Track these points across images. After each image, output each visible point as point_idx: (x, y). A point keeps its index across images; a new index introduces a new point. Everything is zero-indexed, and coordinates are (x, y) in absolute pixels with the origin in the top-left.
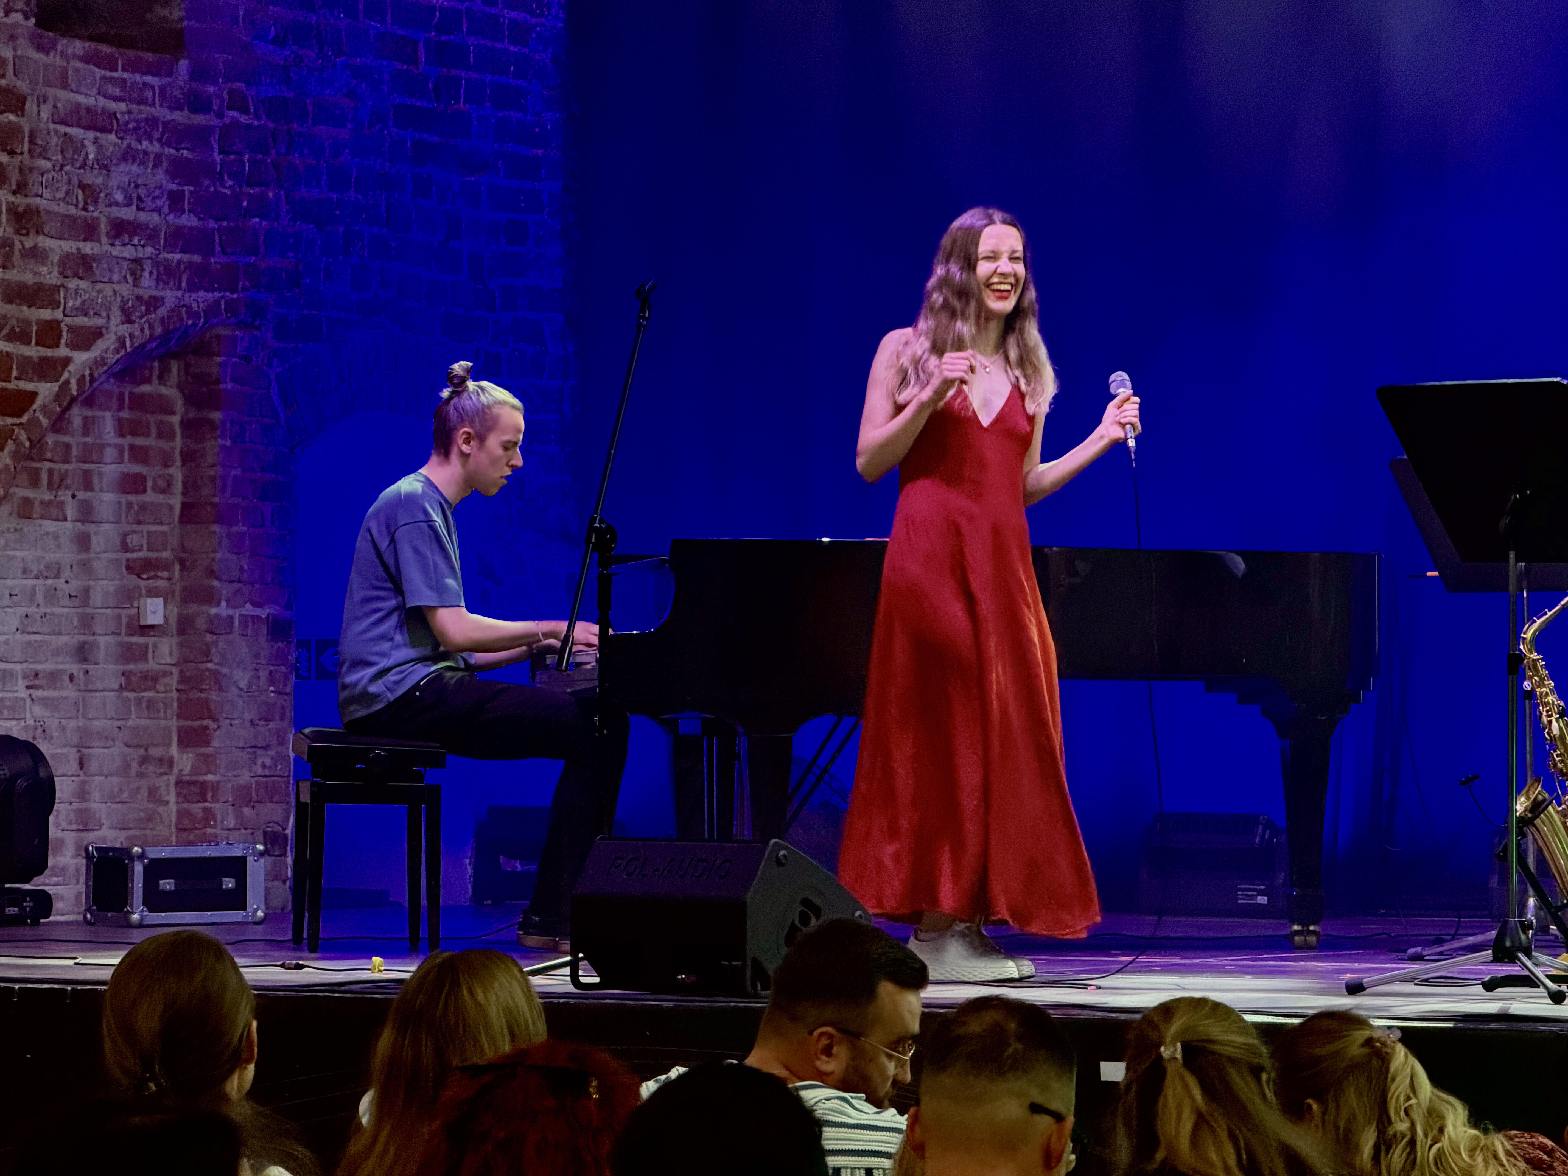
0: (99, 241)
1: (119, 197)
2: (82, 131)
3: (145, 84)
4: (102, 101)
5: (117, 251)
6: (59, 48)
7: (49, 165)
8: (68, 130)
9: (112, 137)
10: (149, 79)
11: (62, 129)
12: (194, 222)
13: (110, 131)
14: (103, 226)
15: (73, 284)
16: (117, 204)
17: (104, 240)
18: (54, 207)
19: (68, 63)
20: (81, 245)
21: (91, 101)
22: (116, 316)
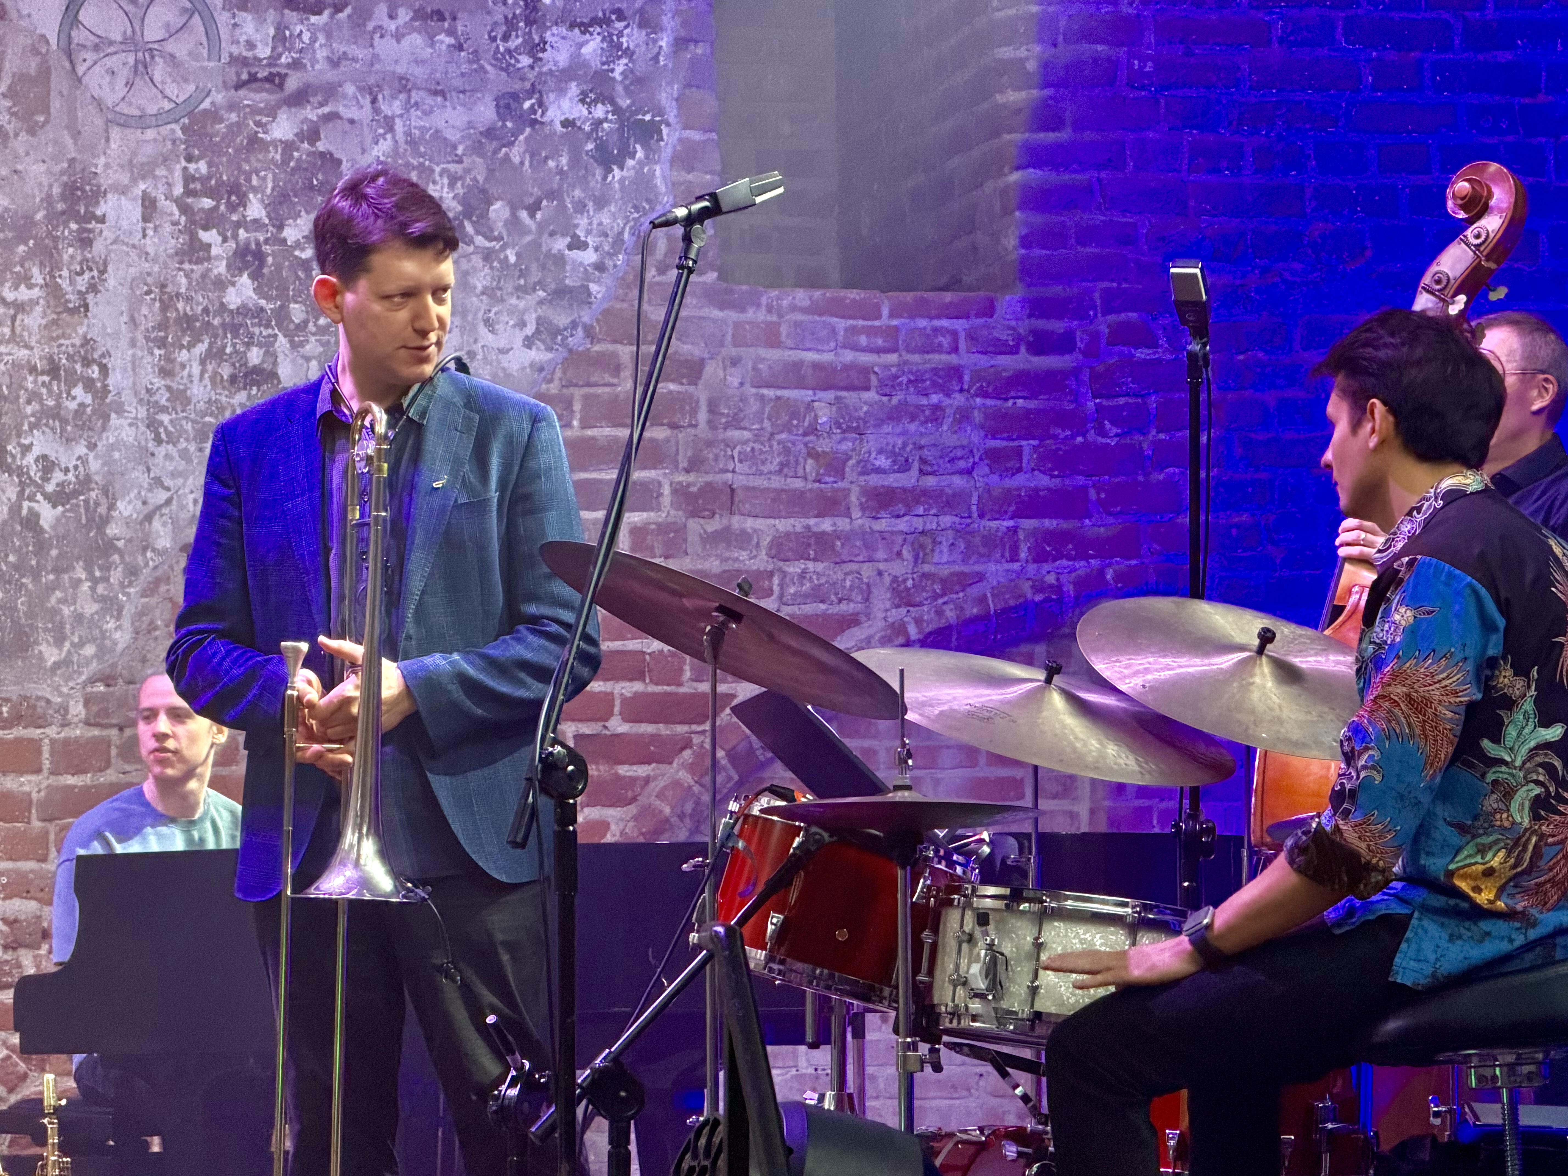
0: (848, 514)
1: (883, 462)
2: (810, 392)
3: (935, 330)
4: (849, 356)
5: (881, 525)
6: (764, 300)
7: (747, 434)
8: (785, 393)
9: (871, 395)
10: (945, 323)
11: (769, 393)
12: (1043, 481)
13: (867, 389)
14: (853, 498)
15: (794, 568)
16: (879, 471)
17: (856, 513)
18: (760, 482)
19: (780, 316)
20: (812, 522)
21: (827, 357)
22: (881, 600)
